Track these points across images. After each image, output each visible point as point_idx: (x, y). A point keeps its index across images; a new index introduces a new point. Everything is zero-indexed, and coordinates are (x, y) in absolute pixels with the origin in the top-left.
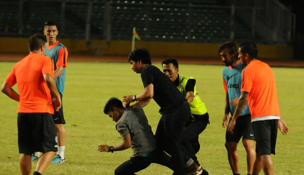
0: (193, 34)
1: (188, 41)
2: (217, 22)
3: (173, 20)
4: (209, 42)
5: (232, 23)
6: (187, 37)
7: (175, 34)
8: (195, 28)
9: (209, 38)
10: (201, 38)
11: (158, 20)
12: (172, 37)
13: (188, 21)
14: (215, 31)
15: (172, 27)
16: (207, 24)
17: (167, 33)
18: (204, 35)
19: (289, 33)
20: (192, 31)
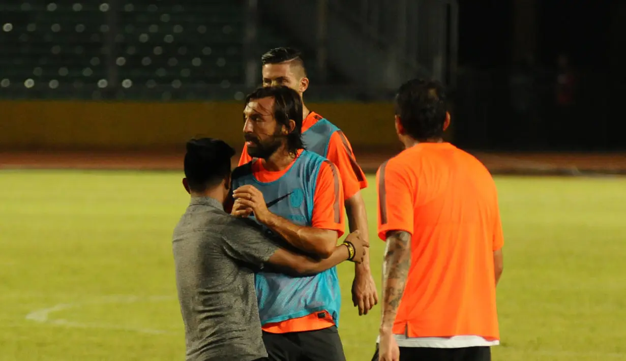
0: (124, 72)
1: (110, 94)
2: (202, 29)
3: (56, 28)
4: (177, 96)
5: (251, 33)
6: (102, 84)
7: (63, 72)
8: (131, 51)
9: (177, 84)
10: (151, 84)
11: (7, 27)
12: (53, 84)
13: (105, 28)
14: (196, 62)
15: (56, 50)
16: (169, 39)
17: (38, 71)
18: (161, 73)
19: (439, 63)
20: (121, 61)
